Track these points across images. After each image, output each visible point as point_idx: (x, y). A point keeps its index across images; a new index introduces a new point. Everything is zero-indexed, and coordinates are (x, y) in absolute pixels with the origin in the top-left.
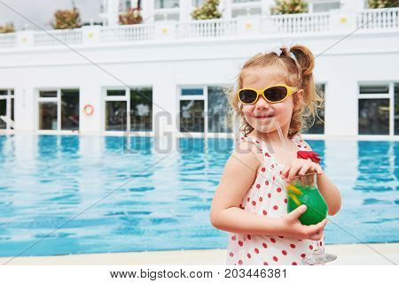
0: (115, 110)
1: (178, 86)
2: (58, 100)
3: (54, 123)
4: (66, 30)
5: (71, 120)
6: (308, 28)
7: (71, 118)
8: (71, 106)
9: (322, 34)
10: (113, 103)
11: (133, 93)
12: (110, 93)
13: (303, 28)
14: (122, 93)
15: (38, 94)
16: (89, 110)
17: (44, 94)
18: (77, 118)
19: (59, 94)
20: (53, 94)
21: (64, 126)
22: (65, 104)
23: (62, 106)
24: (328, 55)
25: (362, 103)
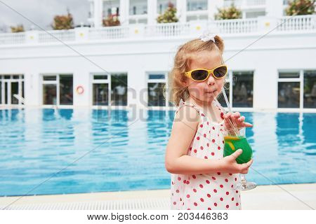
0: (100, 90)
1: (146, 72)
2: (57, 83)
3: (54, 100)
4: (63, 31)
5: (67, 98)
6: (242, 30)
7: (67, 96)
8: (67, 87)
9: (252, 34)
10: (99, 85)
11: (113, 77)
12: (96, 77)
13: (238, 30)
14: (105, 77)
15: (42, 78)
16: (80, 90)
17: (46, 78)
18: (72, 96)
19: (58, 78)
20: (53, 78)
21: (62, 102)
22: (63, 86)
23: (60, 87)
25: (281, 85)
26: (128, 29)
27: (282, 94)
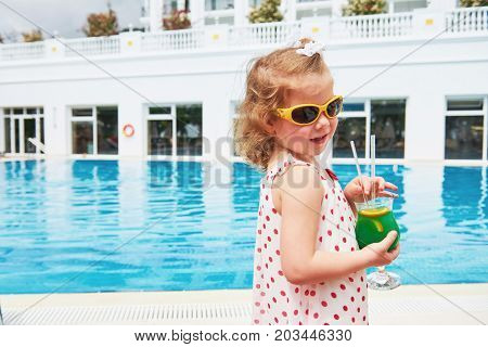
0: (160, 131)
1: (232, 102)
2: (93, 119)
3: (89, 146)
4: (102, 38)
5: (109, 143)
6: (386, 31)
7: (109, 140)
8: (109, 126)
9: (402, 38)
10: (158, 122)
11: (181, 110)
12: (153, 111)
13: (381, 31)
14: (167, 111)
15: (70, 113)
16: (129, 131)
17: (77, 112)
18: (116, 140)
19: (95, 113)
20: (88, 112)
21: (101, 150)
22: (102, 124)
23: (98, 126)
24: (405, 64)
25: (450, 121)
26: (203, 33)
27: (454, 136)
